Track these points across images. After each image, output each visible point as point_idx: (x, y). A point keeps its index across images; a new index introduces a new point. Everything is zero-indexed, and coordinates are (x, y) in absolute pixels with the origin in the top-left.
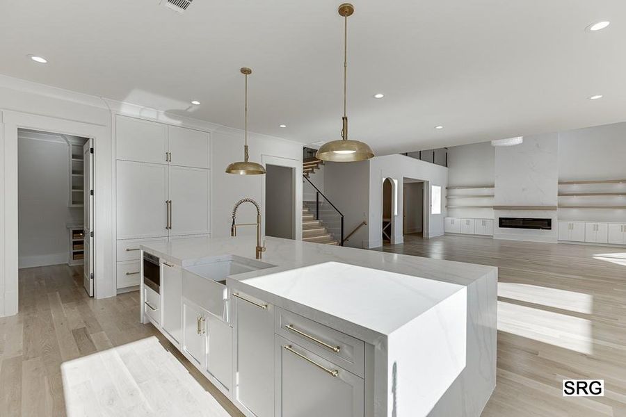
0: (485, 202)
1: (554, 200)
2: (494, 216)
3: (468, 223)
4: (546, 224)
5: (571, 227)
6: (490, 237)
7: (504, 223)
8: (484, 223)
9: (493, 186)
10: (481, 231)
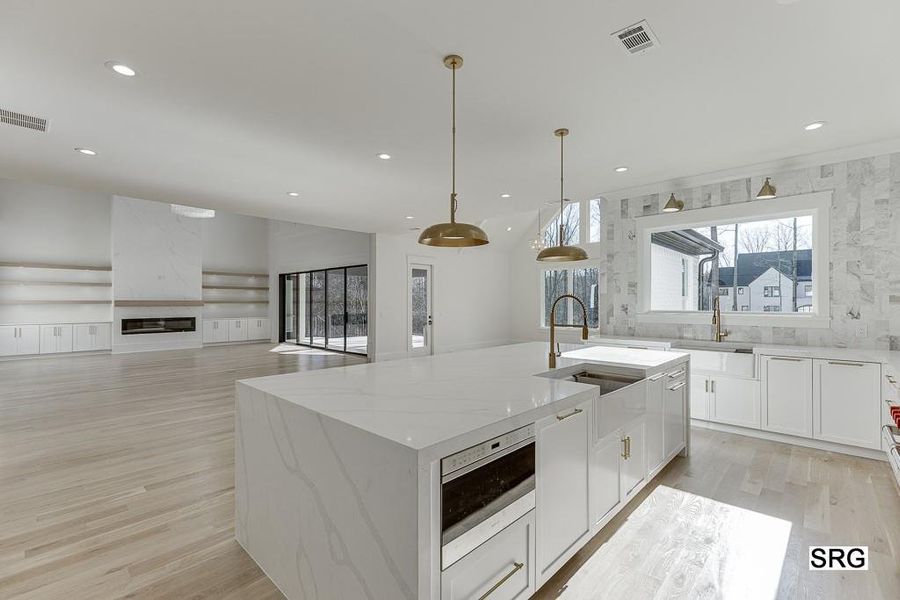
0: (89, 293)
1: (197, 294)
2: (113, 316)
3: (57, 332)
4: (187, 325)
5: (216, 326)
6: (106, 353)
7: (130, 326)
8: (93, 330)
9: (109, 268)
10: (86, 343)
